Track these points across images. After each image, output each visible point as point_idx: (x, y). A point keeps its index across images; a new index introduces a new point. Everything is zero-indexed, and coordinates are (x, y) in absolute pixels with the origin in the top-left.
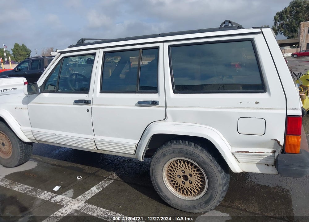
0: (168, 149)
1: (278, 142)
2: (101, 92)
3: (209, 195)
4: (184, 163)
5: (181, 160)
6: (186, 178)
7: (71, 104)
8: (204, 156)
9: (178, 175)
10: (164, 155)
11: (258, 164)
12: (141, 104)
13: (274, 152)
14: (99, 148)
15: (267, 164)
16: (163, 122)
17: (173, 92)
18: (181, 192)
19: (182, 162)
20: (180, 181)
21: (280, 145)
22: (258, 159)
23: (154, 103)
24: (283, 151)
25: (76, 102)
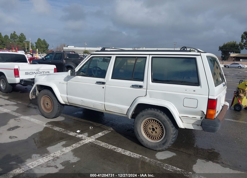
0: (145, 112)
1: (204, 113)
2: (112, 78)
3: (166, 140)
4: (153, 121)
5: (152, 119)
6: (153, 129)
7: (94, 84)
8: (164, 117)
9: (149, 128)
10: (143, 116)
11: (193, 124)
12: (133, 86)
13: (201, 118)
14: (106, 109)
15: (197, 124)
16: (144, 97)
17: (152, 82)
18: (150, 138)
19: (152, 120)
20: (150, 131)
21: (204, 114)
22: (193, 121)
24: (206, 118)
25: (97, 82)
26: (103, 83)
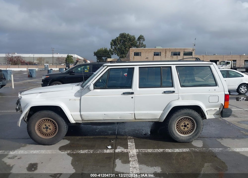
1: (222, 104)
2: (140, 87)
7: (120, 95)
11: (214, 115)
13: (220, 109)
14: (136, 118)
15: (217, 114)
16: (177, 101)
21: (223, 105)
22: (214, 112)
23: (174, 92)
24: (223, 108)
25: (124, 93)
26: (132, 93)
